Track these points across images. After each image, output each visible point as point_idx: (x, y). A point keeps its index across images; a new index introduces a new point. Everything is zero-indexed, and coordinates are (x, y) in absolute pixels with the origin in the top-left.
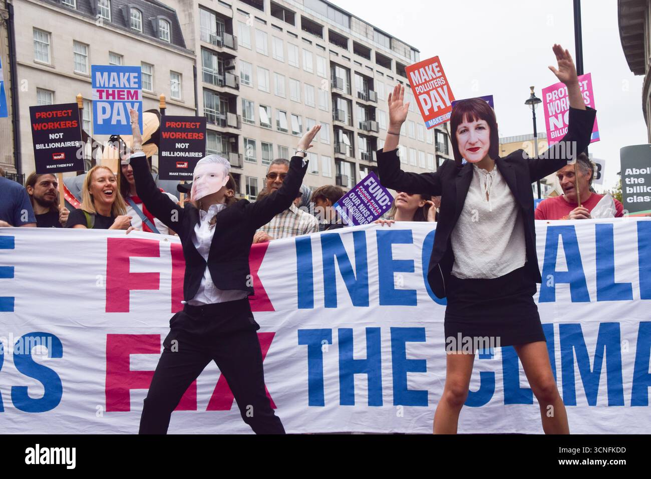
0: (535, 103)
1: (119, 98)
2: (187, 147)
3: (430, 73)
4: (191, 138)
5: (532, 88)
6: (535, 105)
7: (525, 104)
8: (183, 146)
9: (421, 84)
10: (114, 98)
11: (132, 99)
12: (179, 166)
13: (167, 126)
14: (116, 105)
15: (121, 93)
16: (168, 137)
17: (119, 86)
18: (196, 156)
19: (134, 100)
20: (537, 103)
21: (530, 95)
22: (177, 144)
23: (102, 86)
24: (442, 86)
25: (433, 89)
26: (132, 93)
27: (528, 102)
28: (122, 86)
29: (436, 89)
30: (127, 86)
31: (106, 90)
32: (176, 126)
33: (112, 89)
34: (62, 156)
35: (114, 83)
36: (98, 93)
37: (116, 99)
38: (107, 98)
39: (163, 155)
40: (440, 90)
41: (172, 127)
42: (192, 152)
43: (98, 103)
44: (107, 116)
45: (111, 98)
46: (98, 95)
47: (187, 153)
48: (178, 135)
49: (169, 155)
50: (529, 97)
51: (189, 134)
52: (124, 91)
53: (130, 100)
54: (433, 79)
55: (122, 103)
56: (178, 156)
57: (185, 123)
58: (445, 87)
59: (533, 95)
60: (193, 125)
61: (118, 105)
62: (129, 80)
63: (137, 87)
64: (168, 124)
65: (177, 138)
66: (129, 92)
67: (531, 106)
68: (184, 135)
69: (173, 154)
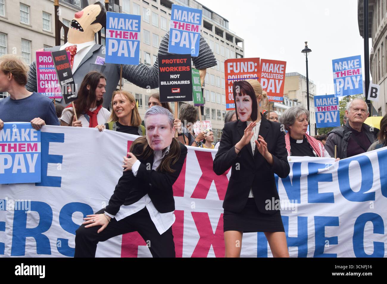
0: (308, 52)
1: (124, 37)
2: (178, 77)
3: (276, 69)
4: (181, 70)
5: (306, 43)
6: (308, 53)
7: (302, 52)
8: (175, 76)
9: (267, 73)
10: (121, 37)
11: (133, 38)
12: (173, 91)
13: (163, 63)
14: (122, 42)
15: (126, 34)
16: (164, 71)
17: (125, 29)
18: (185, 83)
19: (135, 39)
20: (309, 52)
21: (305, 47)
22: (171, 76)
23: (113, 28)
24: (279, 80)
25: (273, 79)
26: (134, 35)
27: (303, 51)
28: (127, 29)
29: (275, 79)
30: (130, 29)
31: (116, 31)
32: (169, 62)
33: (119, 31)
34: (178, 90)
35: (122, 26)
36: (110, 33)
37: (122, 38)
38: (116, 37)
39: (161, 84)
40: (277, 81)
41: (166, 63)
42: (182, 80)
43: (109, 40)
44: (115, 50)
45: (118, 36)
46: (110, 34)
47: (179, 82)
48: (171, 69)
49: (166, 84)
50: (304, 48)
51: (179, 67)
52: (128, 33)
53: (132, 39)
54: (276, 73)
55: (126, 41)
56: (173, 84)
57: (176, 60)
58: (281, 81)
59: (306, 47)
60: (182, 61)
61: (123, 43)
62: (132, 25)
63: (137, 30)
64: (163, 61)
65: (171, 71)
66: (131, 34)
67: (305, 53)
68: (176, 69)
69: (169, 83)
